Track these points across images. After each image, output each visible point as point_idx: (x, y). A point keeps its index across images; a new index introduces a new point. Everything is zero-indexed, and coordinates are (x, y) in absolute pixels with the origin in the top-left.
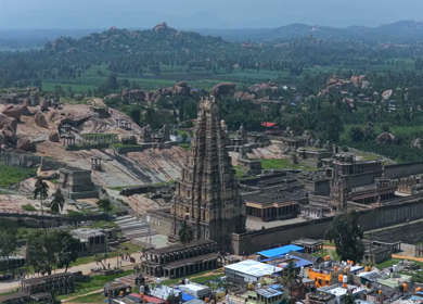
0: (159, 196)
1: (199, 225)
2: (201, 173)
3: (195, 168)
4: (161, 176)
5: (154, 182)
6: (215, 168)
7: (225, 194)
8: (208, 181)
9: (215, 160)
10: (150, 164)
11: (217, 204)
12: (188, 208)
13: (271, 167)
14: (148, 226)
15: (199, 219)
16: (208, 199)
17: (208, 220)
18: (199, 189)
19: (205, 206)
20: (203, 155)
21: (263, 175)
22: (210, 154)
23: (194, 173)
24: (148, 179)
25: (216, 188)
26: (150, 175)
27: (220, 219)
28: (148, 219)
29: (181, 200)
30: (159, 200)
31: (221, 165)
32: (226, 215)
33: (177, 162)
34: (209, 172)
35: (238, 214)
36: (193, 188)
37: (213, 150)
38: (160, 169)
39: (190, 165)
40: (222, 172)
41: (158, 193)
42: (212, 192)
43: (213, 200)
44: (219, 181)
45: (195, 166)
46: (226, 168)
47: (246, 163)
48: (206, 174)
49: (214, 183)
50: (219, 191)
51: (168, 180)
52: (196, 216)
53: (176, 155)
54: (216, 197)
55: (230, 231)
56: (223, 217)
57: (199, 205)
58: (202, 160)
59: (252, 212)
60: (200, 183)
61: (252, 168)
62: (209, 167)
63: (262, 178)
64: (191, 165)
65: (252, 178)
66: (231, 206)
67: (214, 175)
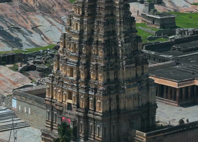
0: (32, 68)
1: (86, 118)
2: (90, 42)
3: (81, 34)
4: (36, 38)
5: (26, 47)
6: (110, 34)
7: (125, 74)
8: (101, 54)
9: (110, 22)
10: (20, 21)
11: (113, 88)
12: (70, 93)
13: (189, 25)
14: (13, 115)
15: (87, 109)
16: (101, 80)
17: (100, 111)
18: (87, 65)
19: (96, 90)
20: (93, 15)
21: (177, 37)
22: (103, 13)
23: (80, 42)
24: (17, 43)
25: (112, 64)
26: (20, 36)
27: (118, 110)
28: (14, 104)
29: (60, 81)
30: (31, 73)
31: (120, 29)
32: (127, 104)
33: (58, 18)
34: (101, 40)
35: (145, 102)
36: (78, 64)
37: (107, 8)
38: (35, 28)
39: (73, 29)
40: (121, 40)
41: (31, 63)
42: (106, 69)
43: (107, 82)
44: (116, 54)
45: (82, 31)
46: (126, 34)
47: (154, 20)
48: (97, 43)
49: (108, 56)
50: (116, 68)
51: (45, 44)
52: (83, 105)
53: (57, 8)
54: (112, 77)
55: (132, 127)
56: (122, 106)
57: (87, 89)
58: (91, 22)
59: (163, 91)
60: (89, 57)
61: (162, 26)
62: (102, 32)
63: (178, 42)
64: (76, 29)
65: (162, 41)
66: (134, 91)
67: (110, 44)
